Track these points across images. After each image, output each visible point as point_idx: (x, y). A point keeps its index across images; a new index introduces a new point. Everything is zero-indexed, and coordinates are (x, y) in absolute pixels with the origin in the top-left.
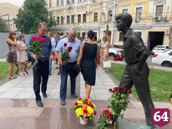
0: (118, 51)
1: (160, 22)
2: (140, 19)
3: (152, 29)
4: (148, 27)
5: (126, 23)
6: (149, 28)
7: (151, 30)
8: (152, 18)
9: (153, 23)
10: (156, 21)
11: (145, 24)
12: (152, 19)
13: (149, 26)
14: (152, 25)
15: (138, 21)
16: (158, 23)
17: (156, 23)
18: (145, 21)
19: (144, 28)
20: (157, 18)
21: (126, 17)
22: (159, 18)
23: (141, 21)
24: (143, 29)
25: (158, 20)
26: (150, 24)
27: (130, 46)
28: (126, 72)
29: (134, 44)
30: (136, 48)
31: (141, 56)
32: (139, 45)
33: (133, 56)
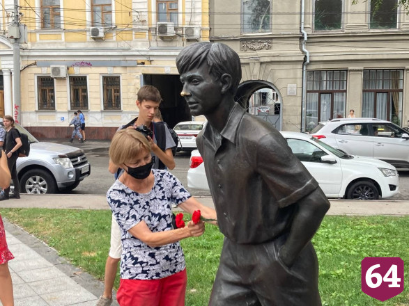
1: (174, 44)
2: (110, 29)
3: (154, 64)
4: (140, 59)
6: (143, 63)
7: (151, 70)
8: (147, 27)
9: (154, 45)
10: (162, 38)
11: (126, 46)
12: (149, 30)
13: (143, 53)
14: (152, 50)
15: (101, 34)
16: (169, 44)
17: (161, 44)
18: (124, 36)
19: (126, 61)
20: (163, 29)
22: (171, 31)
23: (114, 36)
24: (124, 64)
25: (169, 35)
26: (145, 49)
27: (254, 176)
28: (232, 277)
29: (274, 168)
30: (283, 184)
31: (304, 214)
32: (291, 171)
33: (265, 212)
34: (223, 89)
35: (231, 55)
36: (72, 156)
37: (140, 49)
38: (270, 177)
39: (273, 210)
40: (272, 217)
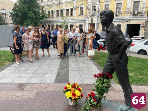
0: (101, 41)
1: (137, 16)
2: (120, 13)
3: (130, 21)
4: (127, 20)
5: (108, 18)
6: (127, 21)
7: (129, 23)
8: (130, 12)
9: (131, 17)
10: (133, 15)
11: (124, 17)
12: (130, 13)
13: (127, 19)
14: (130, 18)
15: (118, 15)
16: (135, 16)
17: (133, 16)
18: (124, 15)
20: (134, 12)
21: (109, 13)
22: (136, 13)
23: (121, 15)
24: (122, 22)
25: (135, 14)
26: (128, 18)
27: (112, 39)
28: (109, 61)
29: (116, 37)
30: (118, 40)
31: (122, 47)
32: (119, 38)
33: (114, 47)
34: (108, 20)
35: (110, 12)
36: (104, 41)
37: (127, 18)
38: (115, 39)
39: (116, 46)
40: (116, 48)
